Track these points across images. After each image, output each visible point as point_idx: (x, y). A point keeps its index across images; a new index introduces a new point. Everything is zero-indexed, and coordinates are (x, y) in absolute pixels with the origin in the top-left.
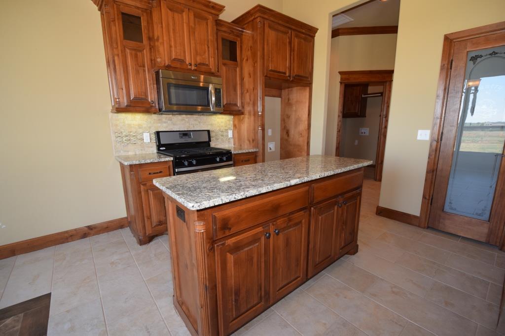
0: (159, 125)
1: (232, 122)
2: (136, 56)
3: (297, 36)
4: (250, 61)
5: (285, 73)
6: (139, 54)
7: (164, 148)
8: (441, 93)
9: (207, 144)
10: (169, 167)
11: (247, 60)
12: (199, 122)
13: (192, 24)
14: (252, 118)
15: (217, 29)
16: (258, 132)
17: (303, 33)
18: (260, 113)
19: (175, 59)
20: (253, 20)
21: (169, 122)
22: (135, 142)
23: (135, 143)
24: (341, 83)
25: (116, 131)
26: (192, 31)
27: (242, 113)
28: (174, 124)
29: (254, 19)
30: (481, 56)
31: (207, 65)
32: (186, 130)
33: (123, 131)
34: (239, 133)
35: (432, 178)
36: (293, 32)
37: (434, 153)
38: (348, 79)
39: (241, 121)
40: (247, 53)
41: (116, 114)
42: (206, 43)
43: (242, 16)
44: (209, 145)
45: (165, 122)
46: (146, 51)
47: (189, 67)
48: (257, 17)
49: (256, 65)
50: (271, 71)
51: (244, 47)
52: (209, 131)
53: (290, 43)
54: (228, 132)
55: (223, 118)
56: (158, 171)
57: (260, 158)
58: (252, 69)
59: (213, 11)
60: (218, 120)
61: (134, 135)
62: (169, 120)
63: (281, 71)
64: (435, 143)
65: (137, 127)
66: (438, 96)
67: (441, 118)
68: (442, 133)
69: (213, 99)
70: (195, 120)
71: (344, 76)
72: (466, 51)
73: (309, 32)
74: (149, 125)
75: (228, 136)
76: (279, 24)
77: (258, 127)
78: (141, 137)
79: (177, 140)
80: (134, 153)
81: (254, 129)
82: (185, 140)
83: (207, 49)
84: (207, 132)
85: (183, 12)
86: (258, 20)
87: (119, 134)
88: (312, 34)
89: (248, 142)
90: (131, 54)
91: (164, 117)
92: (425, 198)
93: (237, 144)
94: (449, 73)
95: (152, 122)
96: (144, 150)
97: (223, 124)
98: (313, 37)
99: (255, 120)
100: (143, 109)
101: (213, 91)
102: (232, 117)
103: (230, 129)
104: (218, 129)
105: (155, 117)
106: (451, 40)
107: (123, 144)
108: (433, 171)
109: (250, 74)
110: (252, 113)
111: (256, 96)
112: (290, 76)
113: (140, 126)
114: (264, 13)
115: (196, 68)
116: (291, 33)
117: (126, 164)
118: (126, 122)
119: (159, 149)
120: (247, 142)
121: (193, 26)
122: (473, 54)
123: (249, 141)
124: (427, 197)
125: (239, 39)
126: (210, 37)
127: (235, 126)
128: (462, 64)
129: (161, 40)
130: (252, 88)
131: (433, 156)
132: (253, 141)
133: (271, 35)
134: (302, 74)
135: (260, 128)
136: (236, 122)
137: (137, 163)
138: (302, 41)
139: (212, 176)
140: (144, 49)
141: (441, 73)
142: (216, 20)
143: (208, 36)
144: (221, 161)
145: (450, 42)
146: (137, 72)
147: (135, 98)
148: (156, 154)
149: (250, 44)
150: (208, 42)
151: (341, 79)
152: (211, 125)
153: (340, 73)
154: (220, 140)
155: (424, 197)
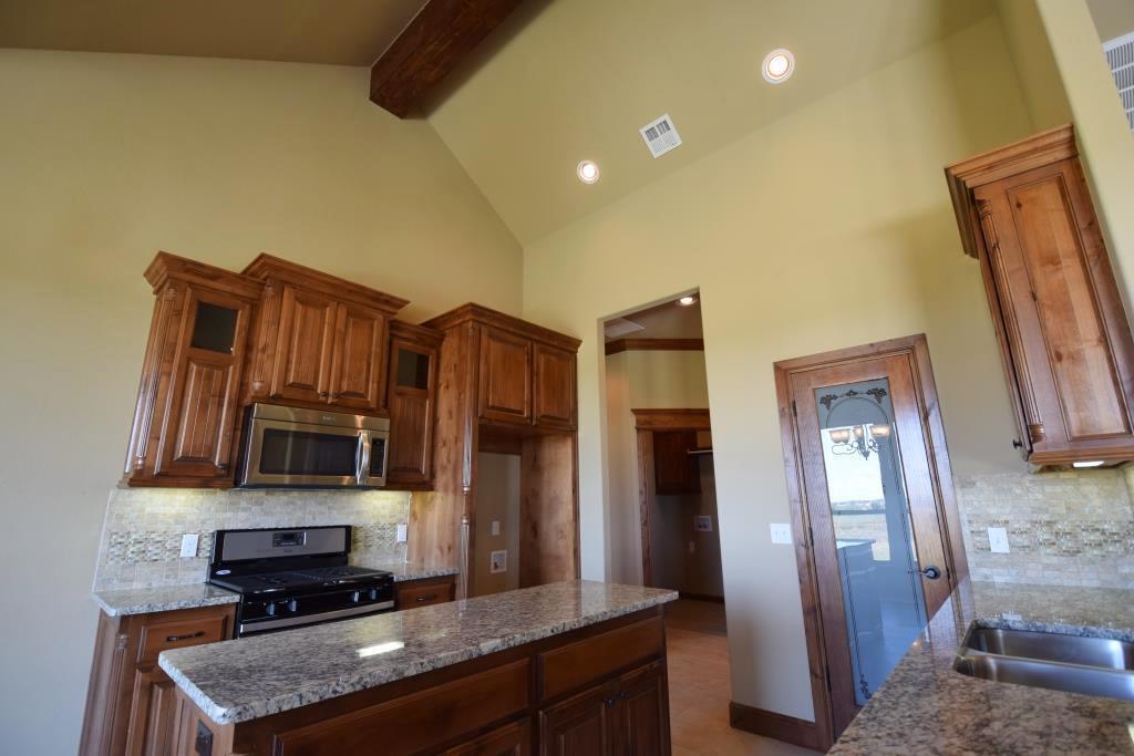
0: (229, 514)
1: (408, 507)
2: (209, 377)
3: (543, 351)
4: (453, 391)
5: (521, 412)
6: (217, 374)
7: (228, 572)
8: (790, 455)
9: (341, 559)
10: (226, 620)
11: (447, 387)
12: (329, 508)
13: (340, 326)
14: (450, 498)
15: (391, 335)
16: (459, 529)
17: (554, 346)
18: (465, 489)
19: (291, 385)
20: (460, 325)
21: (254, 508)
22: (155, 558)
23: (156, 560)
24: (638, 429)
25: (115, 531)
26: (338, 337)
27: (431, 488)
28: (266, 514)
29: (464, 322)
30: (835, 397)
31: (362, 396)
32: (294, 526)
33: (133, 530)
34: (421, 531)
35: (817, 627)
36: (535, 346)
37: (806, 570)
38: (650, 423)
39: (425, 504)
40: (446, 375)
41: (127, 492)
42: (365, 356)
43: (442, 316)
44: (346, 562)
45: (244, 510)
46: (234, 369)
47: (322, 399)
48: (468, 321)
49: (462, 397)
50: (493, 407)
51: (443, 364)
52: (348, 529)
53: (531, 361)
54: (395, 530)
55: (387, 499)
56: (193, 632)
57: (462, 588)
58: (455, 403)
59: (387, 308)
60: (375, 502)
61: (158, 539)
62: (257, 503)
63: (513, 407)
64: (803, 551)
65: (171, 521)
66: (786, 461)
67: (801, 502)
68: (811, 530)
69: (365, 459)
70: (320, 504)
71: (643, 417)
72: (810, 388)
73: (565, 347)
74: (202, 517)
75: (394, 537)
76: (508, 332)
77: (462, 519)
78: (177, 544)
79: (267, 550)
80: (145, 586)
81: (454, 523)
82: (286, 551)
83: (365, 368)
84: (343, 530)
85: (326, 306)
86: (470, 324)
87: (122, 537)
88: (571, 349)
89: (439, 553)
90: (199, 373)
91: (245, 498)
92: (816, 676)
93: (414, 557)
94: (794, 422)
95: (213, 509)
96: (176, 577)
97: (387, 512)
98: (574, 353)
99: (455, 504)
100: (197, 481)
101: (366, 445)
102: (410, 495)
103: (401, 521)
104: (372, 522)
105: (221, 497)
106: (786, 370)
107: (122, 563)
108: (815, 611)
109: (450, 413)
110: (451, 487)
111: (459, 454)
112: (531, 418)
113: (179, 519)
114: (481, 315)
115: (336, 400)
116: (532, 346)
117: (112, 612)
118: (148, 510)
119: (213, 575)
120: (436, 552)
121: (343, 329)
122: (823, 394)
123: (441, 549)
124: (818, 672)
125: (434, 351)
126: (373, 348)
127: (413, 515)
128: (810, 408)
129: (269, 351)
130: (452, 437)
131: (807, 576)
132: (449, 549)
133: (495, 349)
134: (555, 413)
135: (465, 521)
136: (417, 508)
137: (144, 610)
138: (553, 358)
139: (309, 640)
140: (229, 366)
141: (781, 423)
142: (390, 322)
143: (370, 346)
144: (365, 600)
145: (785, 373)
146: (204, 406)
147: (185, 458)
148: (204, 587)
149: (455, 359)
150: (369, 356)
151: (638, 421)
152: (358, 512)
153: (636, 412)
154: (374, 548)
155: (813, 672)
